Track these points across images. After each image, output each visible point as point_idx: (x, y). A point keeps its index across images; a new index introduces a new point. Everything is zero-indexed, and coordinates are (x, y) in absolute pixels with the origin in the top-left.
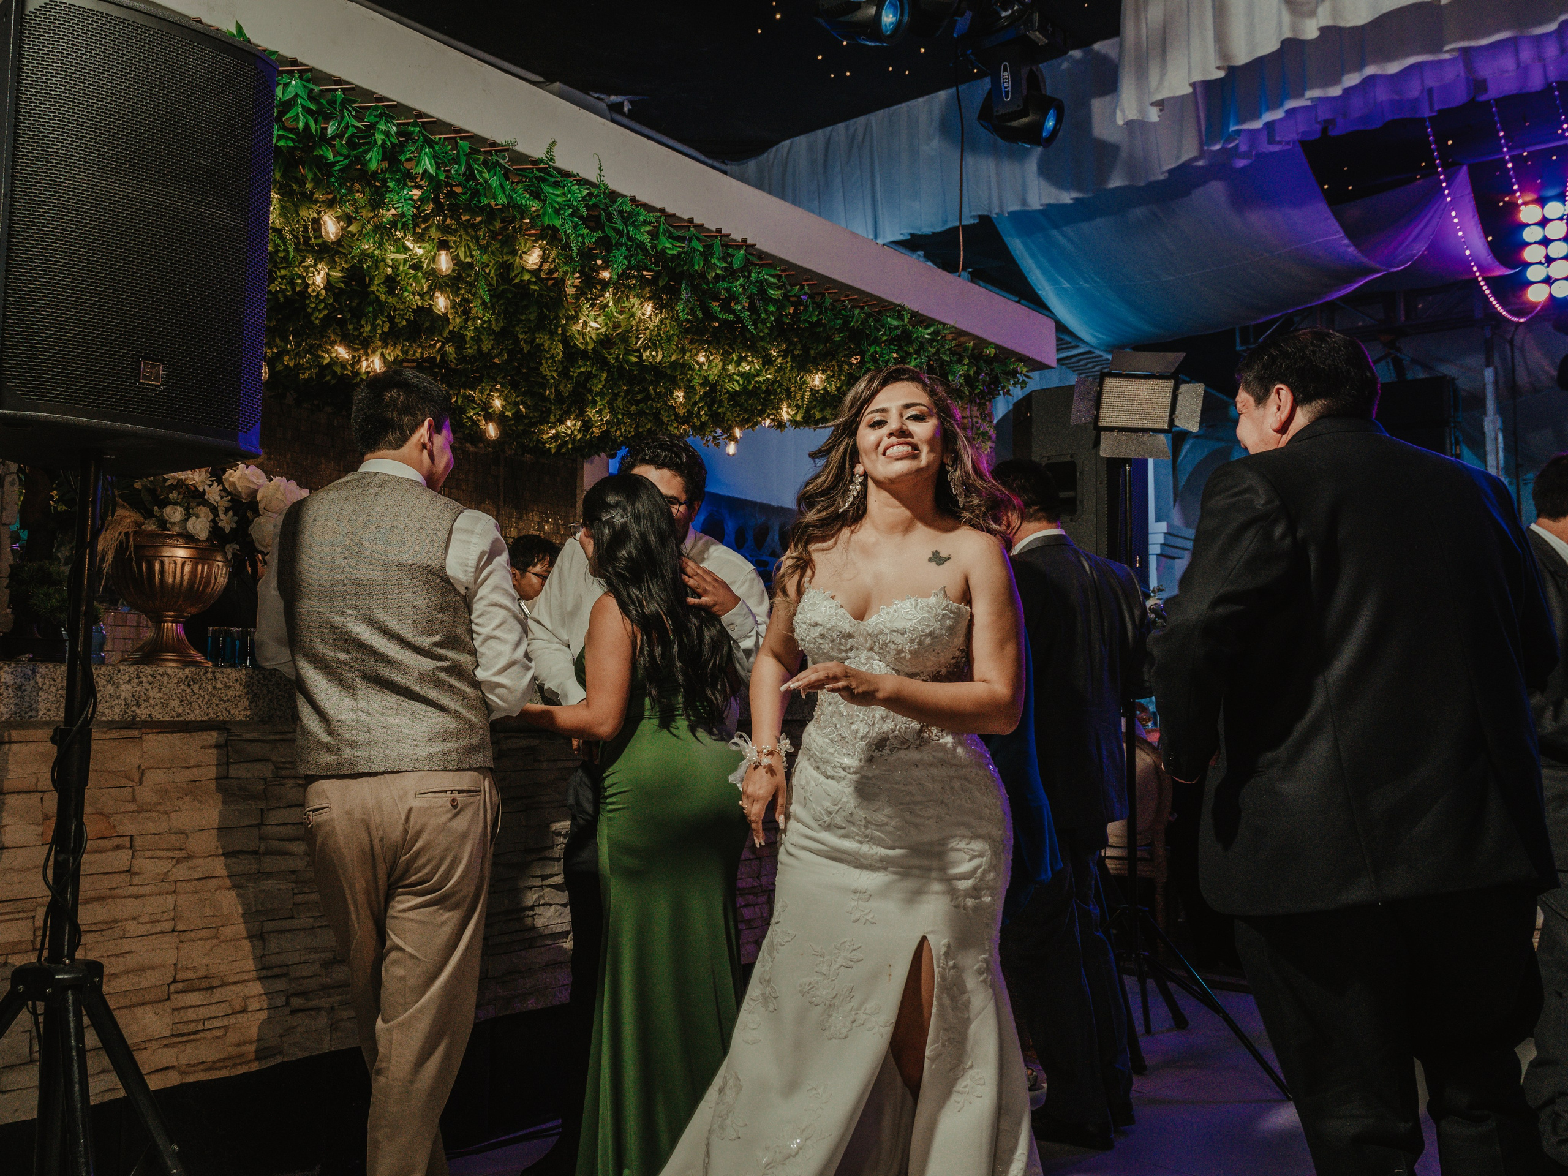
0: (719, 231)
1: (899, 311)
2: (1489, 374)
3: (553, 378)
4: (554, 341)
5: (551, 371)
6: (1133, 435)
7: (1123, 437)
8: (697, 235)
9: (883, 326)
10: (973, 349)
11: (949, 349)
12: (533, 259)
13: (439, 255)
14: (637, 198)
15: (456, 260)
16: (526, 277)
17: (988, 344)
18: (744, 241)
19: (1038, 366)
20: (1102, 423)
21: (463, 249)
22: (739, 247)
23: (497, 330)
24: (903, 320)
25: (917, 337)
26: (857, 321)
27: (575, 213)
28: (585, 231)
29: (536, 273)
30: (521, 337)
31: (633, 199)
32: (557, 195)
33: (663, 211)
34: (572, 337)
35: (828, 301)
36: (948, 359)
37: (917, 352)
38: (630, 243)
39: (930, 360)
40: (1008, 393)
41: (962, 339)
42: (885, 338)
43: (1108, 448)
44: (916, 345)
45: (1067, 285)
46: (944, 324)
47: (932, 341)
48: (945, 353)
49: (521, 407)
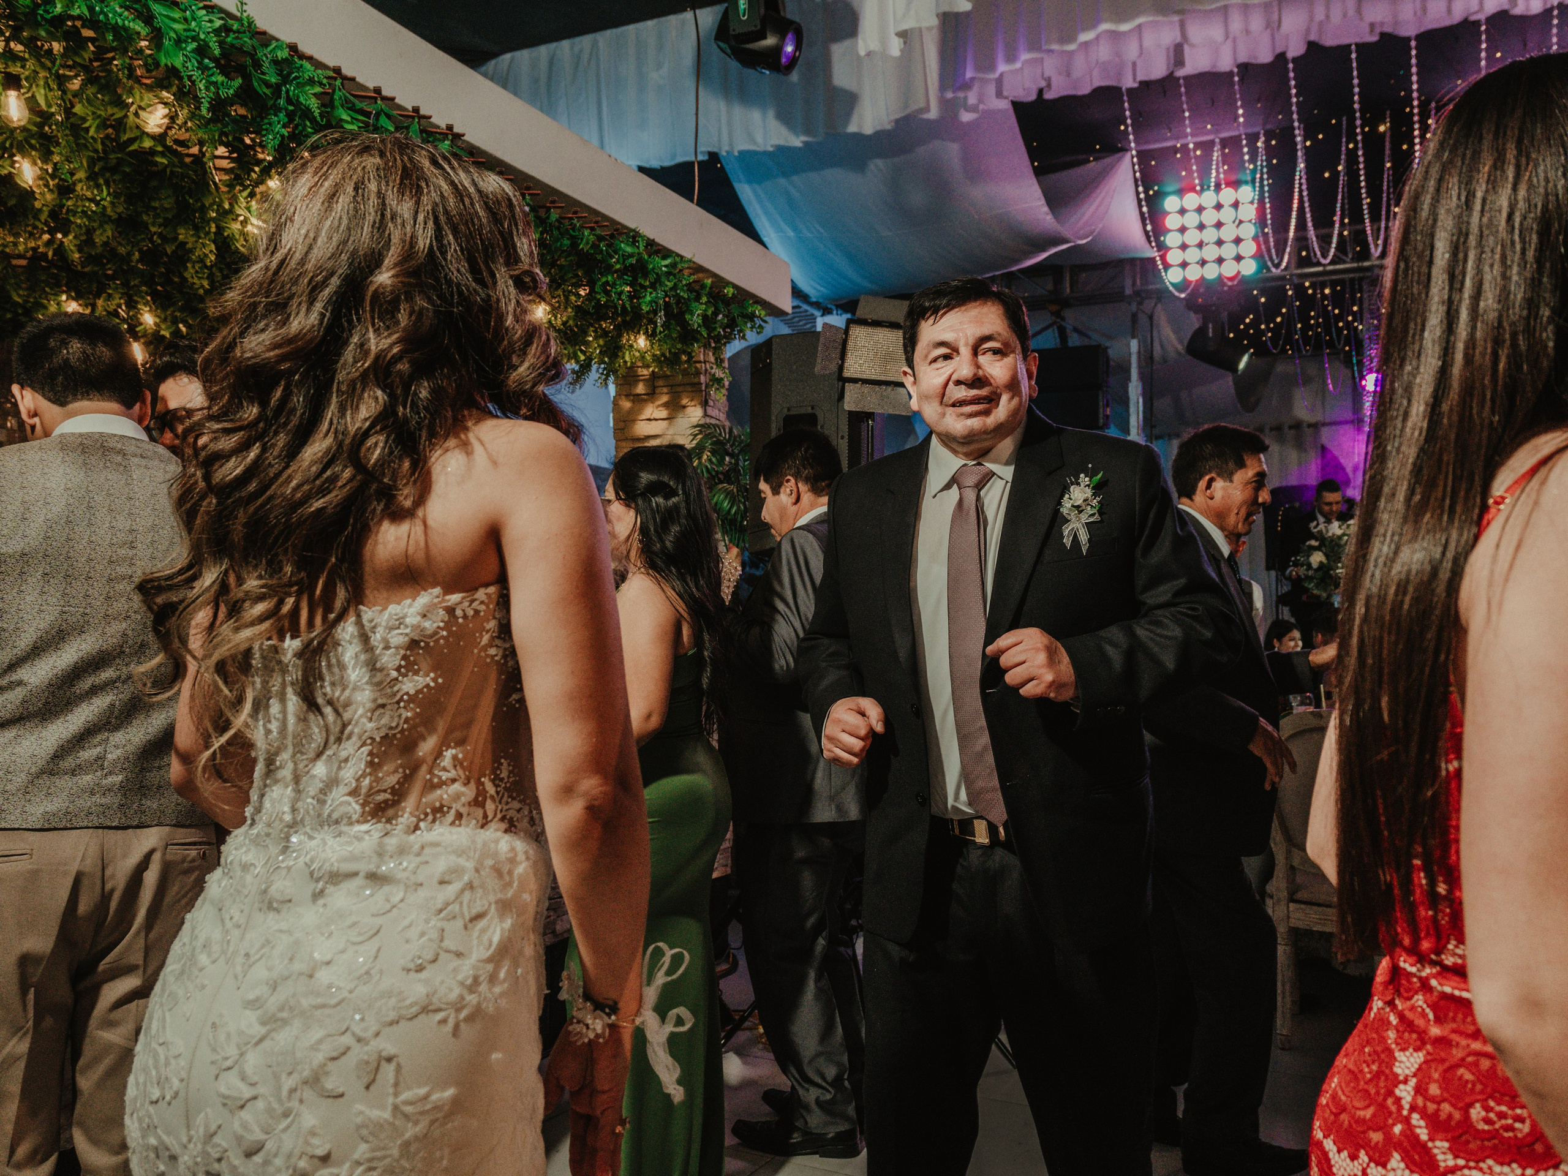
0: (416, 110)
1: (634, 236)
2: (1134, 345)
3: (202, 286)
4: (200, 238)
5: (199, 278)
6: (877, 388)
7: (867, 389)
8: (386, 109)
9: (616, 252)
10: (711, 288)
11: (686, 285)
12: (155, 119)
13: (7, 96)
14: (301, 47)
15: (31, 104)
16: (147, 144)
17: (728, 283)
18: (450, 128)
19: (775, 311)
20: (847, 374)
21: (42, 91)
22: (445, 136)
23: (115, 216)
24: (638, 247)
25: (653, 268)
26: (587, 243)
27: (202, 51)
28: (220, 78)
29: (160, 138)
30: (153, 229)
31: (293, 48)
32: (174, 20)
33: (337, 71)
34: (232, 238)
35: (554, 216)
36: (686, 296)
37: (653, 286)
38: (291, 108)
39: (666, 295)
40: (744, 337)
41: (701, 275)
42: (618, 266)
43: (853, 399)
44: (652, 277)
45: (791, 234)
46: (682, 257)
47: (668, 274)
48: (682, 290)
49: (181, 326)
